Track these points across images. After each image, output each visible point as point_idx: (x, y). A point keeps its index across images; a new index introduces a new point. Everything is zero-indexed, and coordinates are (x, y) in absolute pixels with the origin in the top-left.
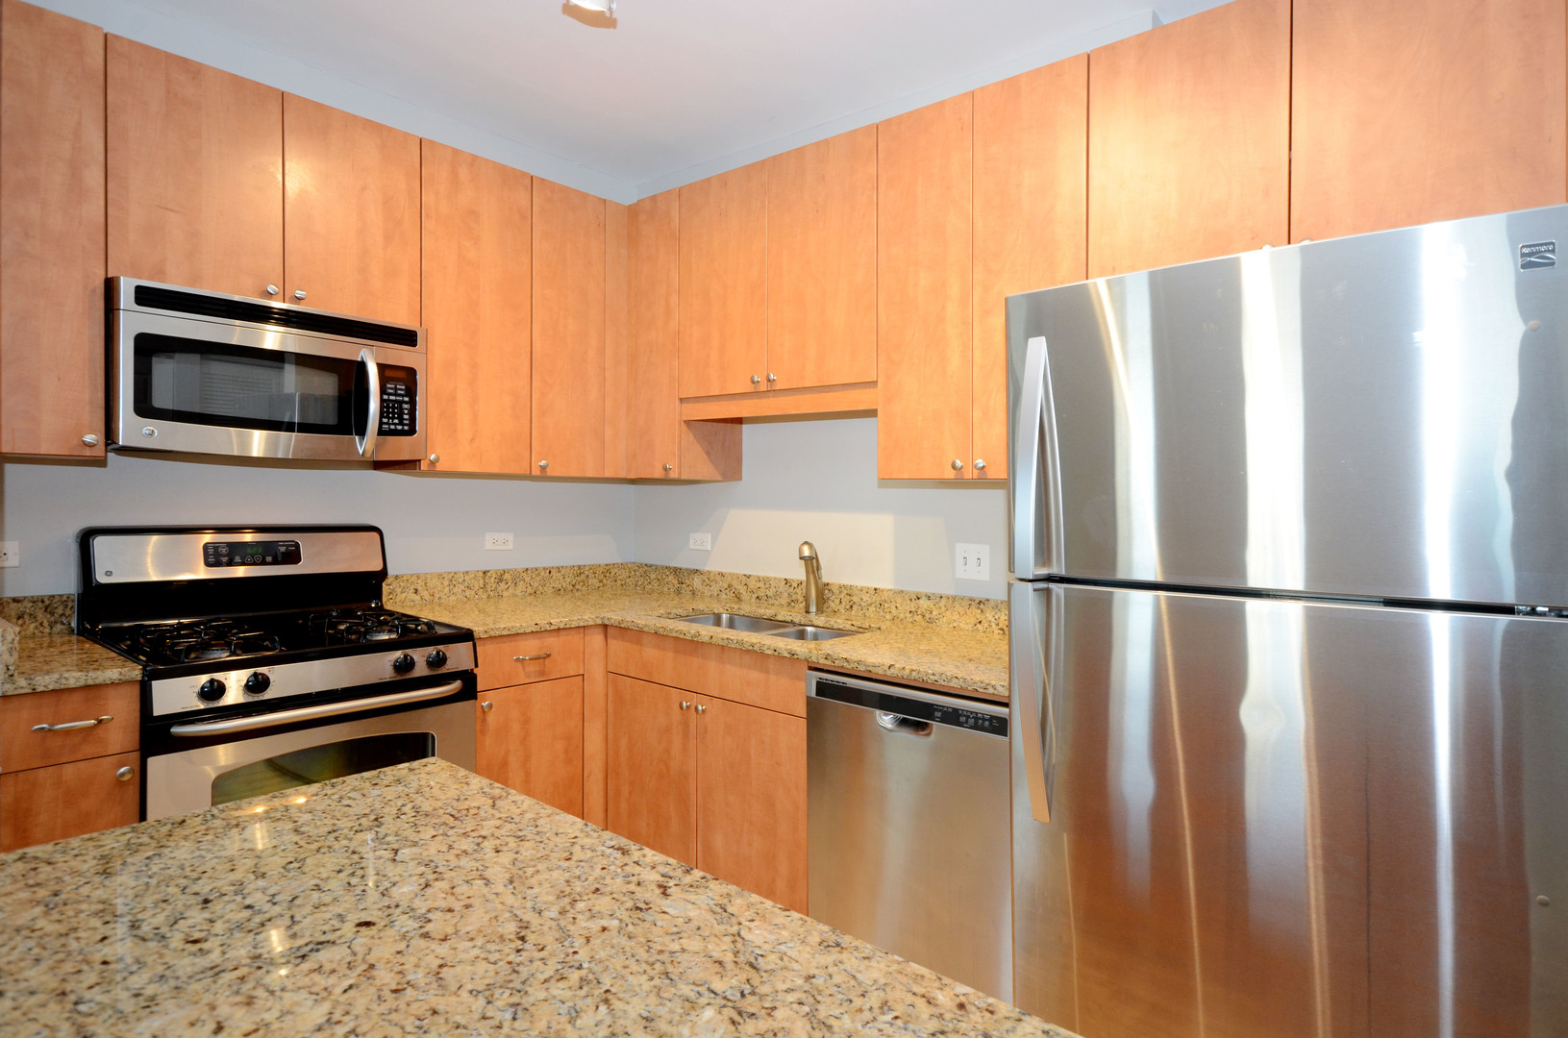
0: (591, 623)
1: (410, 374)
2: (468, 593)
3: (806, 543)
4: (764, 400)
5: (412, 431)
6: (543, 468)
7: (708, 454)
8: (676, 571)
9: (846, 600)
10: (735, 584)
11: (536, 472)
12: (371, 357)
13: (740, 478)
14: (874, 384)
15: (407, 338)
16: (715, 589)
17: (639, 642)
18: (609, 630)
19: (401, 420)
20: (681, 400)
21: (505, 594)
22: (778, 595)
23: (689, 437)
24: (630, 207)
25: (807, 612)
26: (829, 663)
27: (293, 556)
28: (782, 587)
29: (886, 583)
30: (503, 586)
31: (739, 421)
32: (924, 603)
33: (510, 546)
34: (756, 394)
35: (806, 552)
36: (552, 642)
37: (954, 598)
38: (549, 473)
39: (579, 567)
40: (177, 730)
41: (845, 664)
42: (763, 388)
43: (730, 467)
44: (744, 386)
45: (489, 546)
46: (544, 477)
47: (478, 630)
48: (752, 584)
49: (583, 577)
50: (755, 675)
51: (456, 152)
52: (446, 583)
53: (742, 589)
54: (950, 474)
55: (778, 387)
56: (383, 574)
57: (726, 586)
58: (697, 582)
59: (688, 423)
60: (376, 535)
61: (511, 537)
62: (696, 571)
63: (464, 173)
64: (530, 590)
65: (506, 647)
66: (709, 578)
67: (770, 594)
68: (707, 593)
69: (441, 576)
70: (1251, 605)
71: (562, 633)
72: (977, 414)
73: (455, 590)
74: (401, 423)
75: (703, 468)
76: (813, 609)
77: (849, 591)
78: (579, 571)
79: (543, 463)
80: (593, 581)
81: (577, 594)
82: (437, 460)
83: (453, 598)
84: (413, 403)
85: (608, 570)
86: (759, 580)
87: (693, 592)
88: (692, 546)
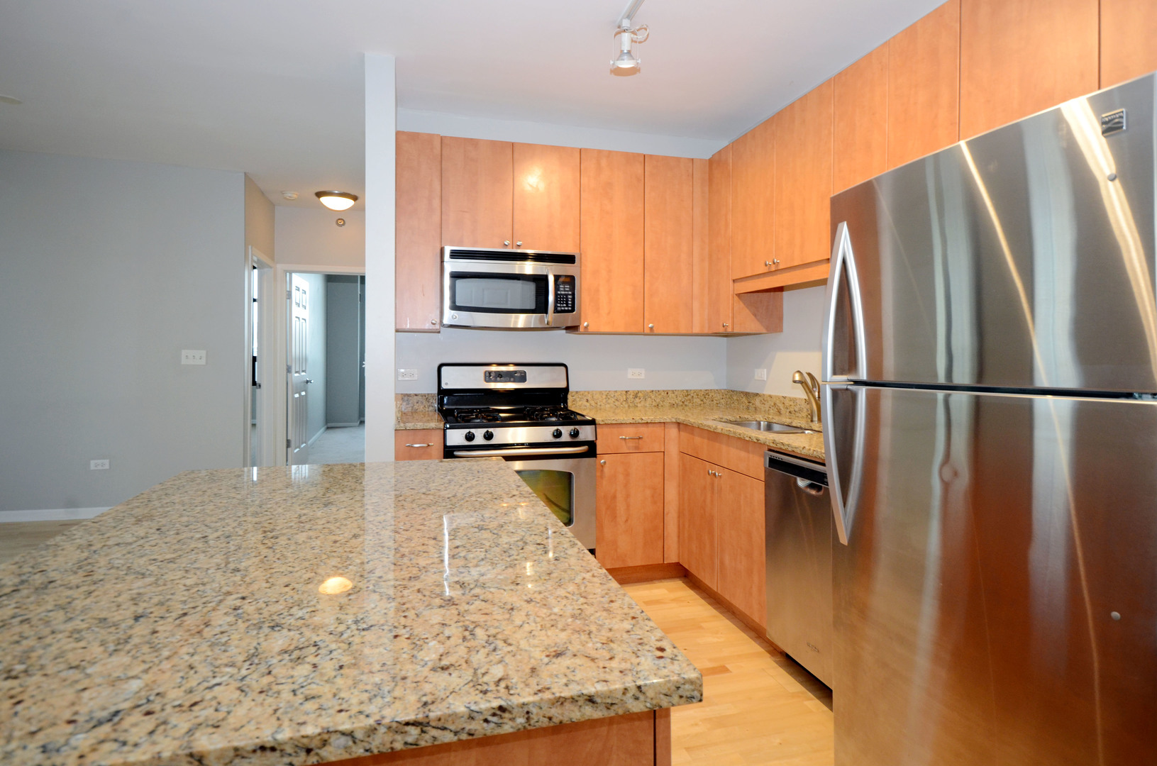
0: (668, 421)
1: (571, 280)
2: (617, 403)
3: (799, 372)
4: (775, 277)
5: (573, 310)
6: (651, 329)
7: (755, 315)
8: (747, 394)
10: (778, 402)
11: (647, 331)
12: (550, 272)
13: (781, 331)
15: (569, 259)
16: (767, 407)
18: (681, 426)
19: (567, 304)
20: (734, 281)
21: (639, 405)
22: (801, 410)
23: (740, 305)
24: (709, 160)
25: (812, 421)
26: (774, 445)
27: (523, 378)
28: (803, 405)
30: (637, 400)
33: (643, 377)
34: (770, 273)
35: (797, 377)
36: (643, 430)
38: (656, 332)
39: (687, 391)
40: (456, 453)
41: (782, 447)
42: (773, 268)
43: (774, 323)
44: (763, 270)
45: (630, 376)
46: (652, 333)
47: (599, 419)
49: (689, 397)
50: (743, 454)
51: (600, 151)
52: (604, 397)
53: (781, 406)
55: (781, 267)
56: (566, 390)
57: (773, 404)
58: (757, 402)
59: (739, 295)
60: (563, 368)
61: (643, 371)
62: (758, 394)
63: (604, 162)
64: (654, 404)
65: (615, 430)
66: (764, 399)
67: (797, 409)
68: (763, 409)
69: (601, 393)
71: (650, 425)
73: (609, 401)
74: (567, 306)
75: (752, 325)
76: (816, 419)
78: (687, 393)
79: (650, 325)
80: (698, 401)
81: (687, 408)
82: (588, 326)
83: (608, 406)
84: (573, 295)
85: (707, 393)
86: (791, 399)
87: (756, 408)
88: (756, 378)
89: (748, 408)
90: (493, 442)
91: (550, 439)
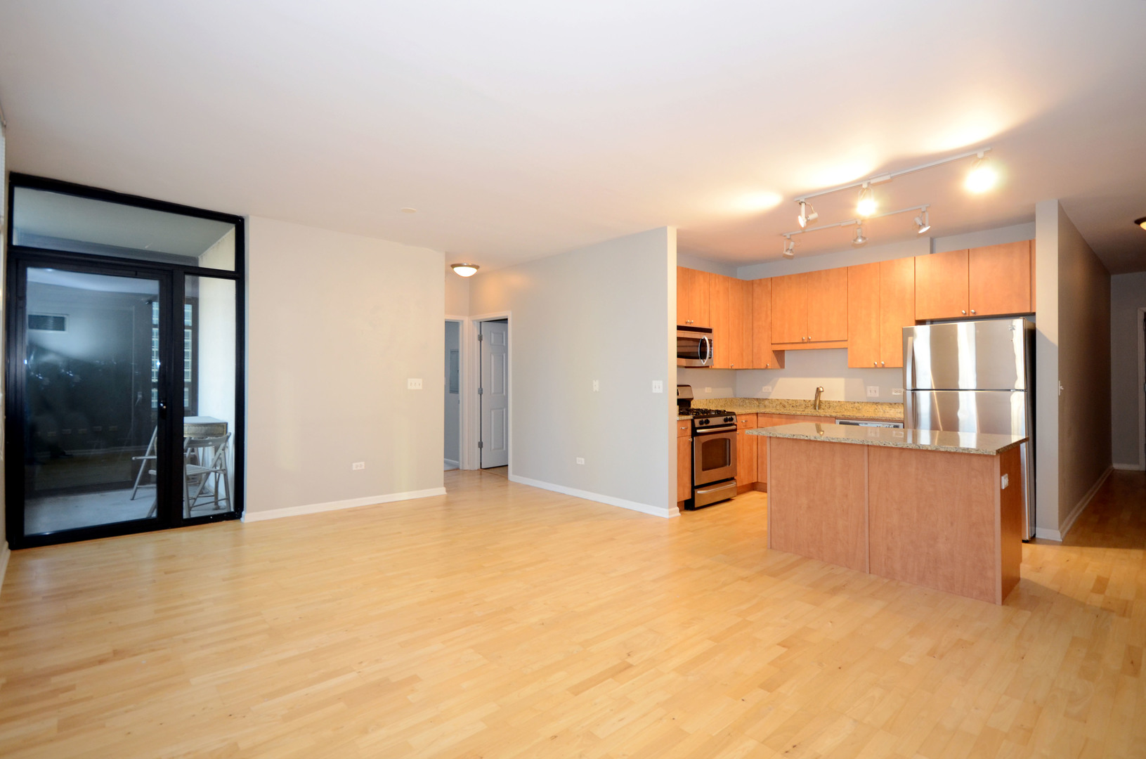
1: (713, 341)
3: (819, 387)
4: (805, 345)
5: (712, 358)
6: (732, 367)
7: (775, 360)
8: (757, 399)
9: (827, 405)
10: (783, 403)
11: (730, 368)
12: (706, 337)
13: (784, 368)
14: (846, 341)
15: (709, 331)
16: (774, 405)
17: (772, 417)
18: (759, 414)
20: (772, 344)
22: (800, 406)
23: (773, 355)
25: (815, 409)
28: (803, 402)
29: (842, 399)
31: (784, 351)
32: (856, 405)
34: (803, 343)
35: (818, 390)
36: (748, 417)
37: (867, 403)
40: (698, 431)
42: (806, 341)
43: (782, 366)
44: (798, 340)
45: (706, 391)
47: (736, 412)
48: (790, 402)
52: (699, 402)
53: (786, 404)
54: (873, 366)
55: (811, 341)
56: (692, 399)
57: (779, 403)
58: (766, 402)
59: (772, 351)
60: (690, 388)
61: (712, 389)
62: (766, 399)
65: (740, 418)
66: (772, 401)
68: (771, 406)
70: (960, 392)
72: (881, 349)
75: (777, 365)
76: (817, 408)
77: (829, 402)
79: (731, 365)
84: (713, 350)
86: (793, 400)
87: (765, 406)
88: (764, 390)
89: (758, 406)
90: (709, 425)
91: (723, 423)
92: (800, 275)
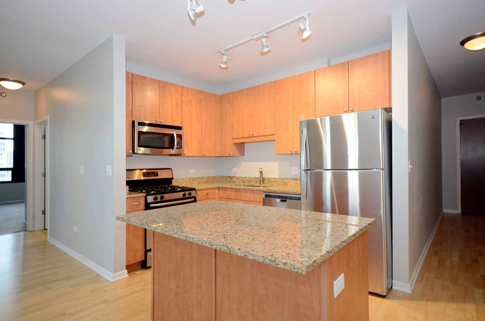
0: (216, 187)
1: (181, 135)
2: (187, 183)
3: (261, 168)
4: (251, 138)
5: (181, 148)
6: (204, 155)
7: (238, 150)
8: (230, 177)
9: (268, 181)
10: (244, 179)
11: (203, 155)
12: (175, 133)
13: (244, 155)
14: (275, 135)
15: (180, 128)
16: (239, 181)
17: (226, 191)
18: (220, 189)
19: (179, 145)
20: (233, 139)
21: (194, 183)
22: (253, 181)
23: (234, 147)
25: (260, 184)
26: (267, 190)
27: (157, 175)
28: (254, 179)
29: (277, 177)
30: (193, 181)
31: (244, 143)
32: (285, 180)
33: (195, 172)
34: (250, 137)
35: (261, 170)
36: (209, 191)
37: (291, 179)
38: (205, 156)
39: (208, 177)
40: (151, 205)
41: (270, 190)
42: (251, 136)
43: (242, 153)
44: (247, 135)
45: (190, 172)
46: (204, 156)
47: (196, 188)
48: (247, 179)
49: (209, 179)
50: (252, 195)
51: (188, 88)
52: (183, 181)
53: (245, 180)
54: (290, 153)
55: (255, 136)
56: (172, 178)
57: (241, 180)
58: (234, 179)
59: (234, 144)
60: (171, 170)
61: (195, 170)
62: (234, 177)
63: (189, 92)
64: (199, 182)
65: (201, 192)
66: (237, 178)
67: (251, 180)
68: (237, 182)
69: (182, 179)
71: (211, 189)
72: (295, 140)
73: (185, 182)
74: (179, 146)
75: (238, 153)
76: (261, 183)
77: (269, 179)
78: (208, 178)
79: (204, 153)
80: (211, 180)
81: (208, 183)
82: (185, 154)
83: (184, 184)
84: (181, 142)
85: (214, 177)
86: (249, 178)
87: (234, 182)
88: (233, 171)
89: (230, 182)
90: (164, 200)
91: (182, 197)
92: (248, 89)
